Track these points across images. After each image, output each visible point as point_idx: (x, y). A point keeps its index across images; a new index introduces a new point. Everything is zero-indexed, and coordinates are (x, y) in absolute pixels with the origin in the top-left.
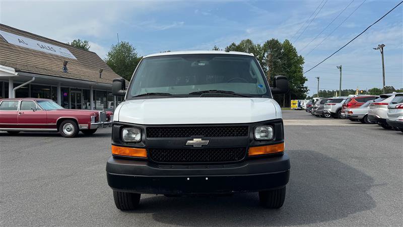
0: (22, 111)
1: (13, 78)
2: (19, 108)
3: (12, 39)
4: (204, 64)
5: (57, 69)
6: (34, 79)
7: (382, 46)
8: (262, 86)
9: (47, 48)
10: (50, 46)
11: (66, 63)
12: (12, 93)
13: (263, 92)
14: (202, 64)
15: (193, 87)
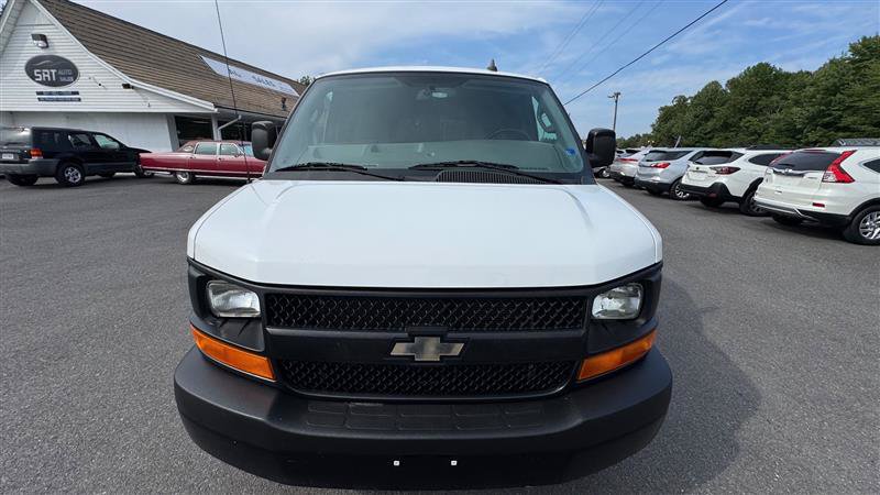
0: (222, 157)
1: (216, 114)
2: (218, 151)
3: (220, 68)
4: (445, 95)
5: (273, 106)
6: (240, 117)
7: (618, 94)
8: (573, 152)
9: (265, 82)
10: (269, 79)
11: (284, 100)
12: (217, 133)
13: (575, 166)
14: (440, 95)
15: (420, 146)
